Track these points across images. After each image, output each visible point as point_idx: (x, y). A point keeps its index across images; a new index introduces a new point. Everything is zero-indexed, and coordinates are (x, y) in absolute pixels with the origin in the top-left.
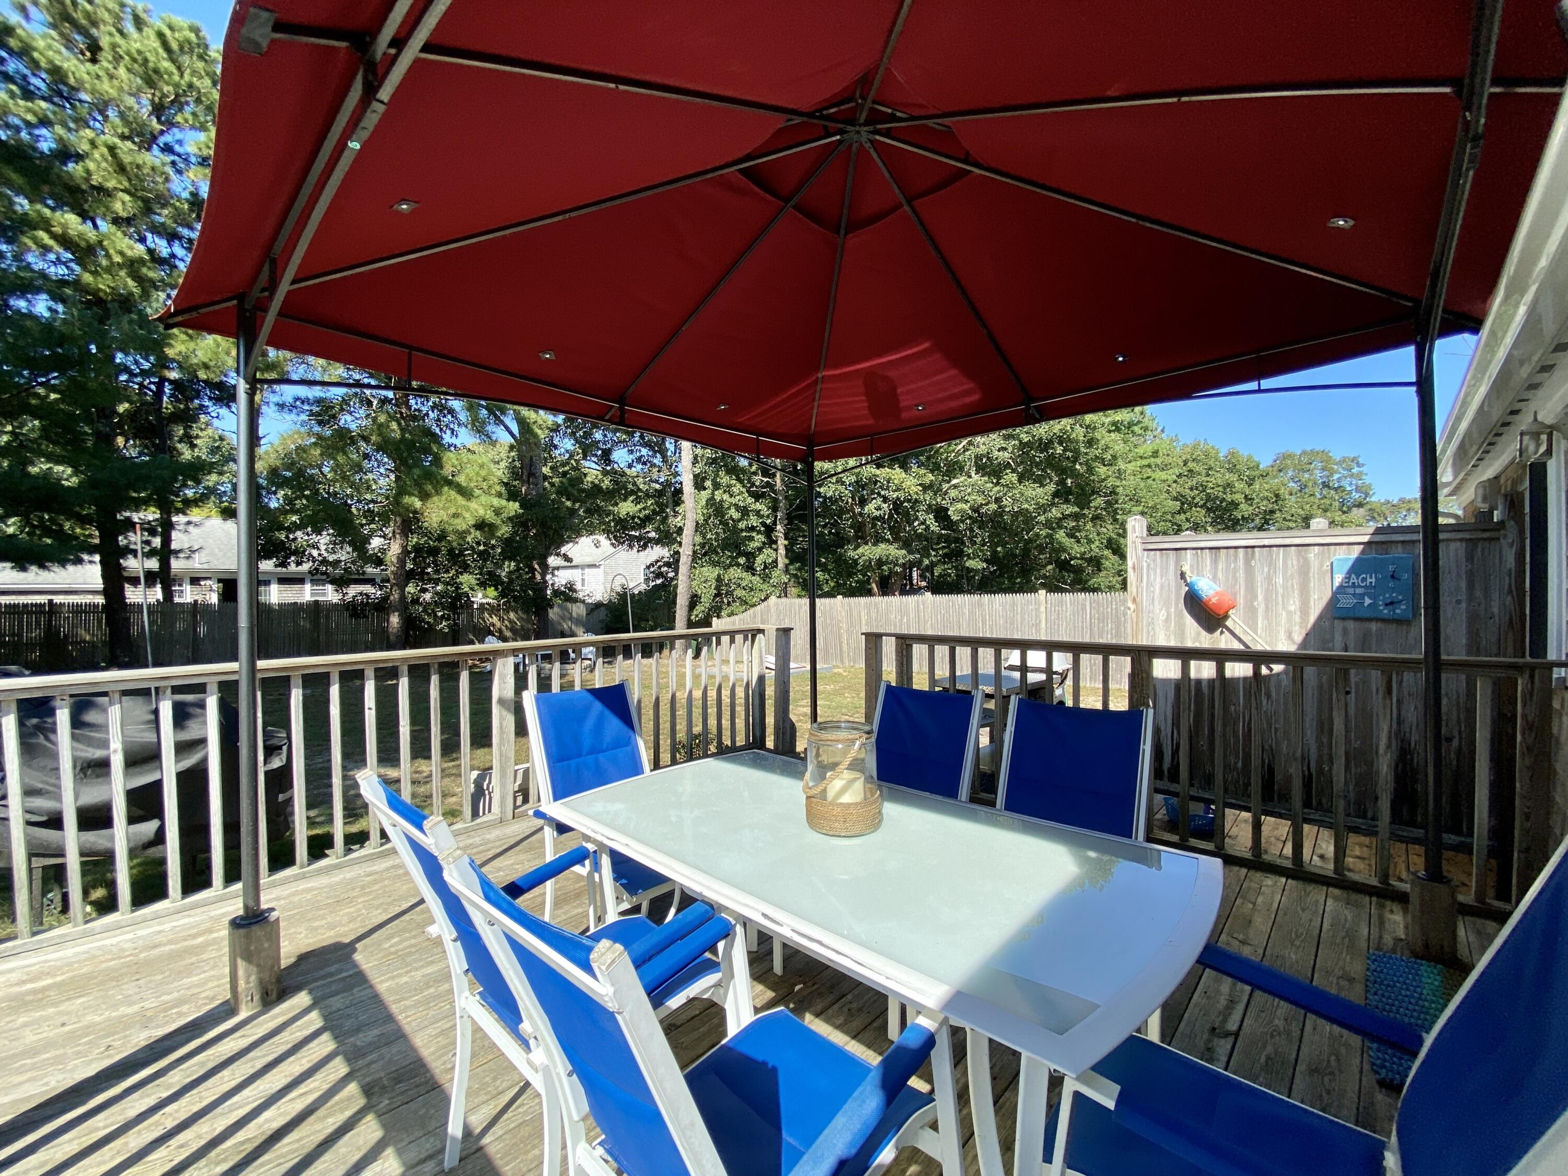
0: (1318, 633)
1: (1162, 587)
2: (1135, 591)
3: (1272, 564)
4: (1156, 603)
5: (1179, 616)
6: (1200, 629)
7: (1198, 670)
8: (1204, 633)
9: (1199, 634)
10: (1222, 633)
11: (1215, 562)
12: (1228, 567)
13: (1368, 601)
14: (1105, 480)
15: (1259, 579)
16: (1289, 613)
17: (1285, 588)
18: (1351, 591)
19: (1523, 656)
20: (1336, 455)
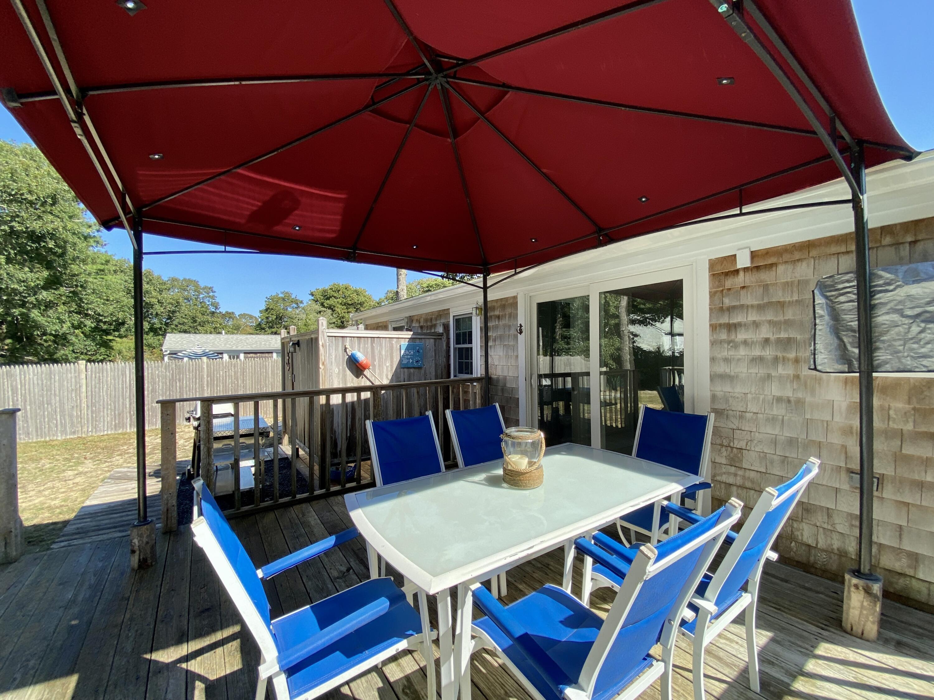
0: (396, 375)
1: (336, 357)
2: (323, 358)
3: (381, 345)
4: (333, 364)
5: (344, 371)
6: (353, 376)
7: (353, 397)
8: (355, 378)
9: (353, 379)
10: (362, 377)
11: (359, 344)
12: (365, 346)
13: (411, 361)
14: (77, 275)
15: (376, 352)
16: (387, 367)
17: (385, 356)
18: (406, 357)
19: (449, 376)
20: (202, 284)
